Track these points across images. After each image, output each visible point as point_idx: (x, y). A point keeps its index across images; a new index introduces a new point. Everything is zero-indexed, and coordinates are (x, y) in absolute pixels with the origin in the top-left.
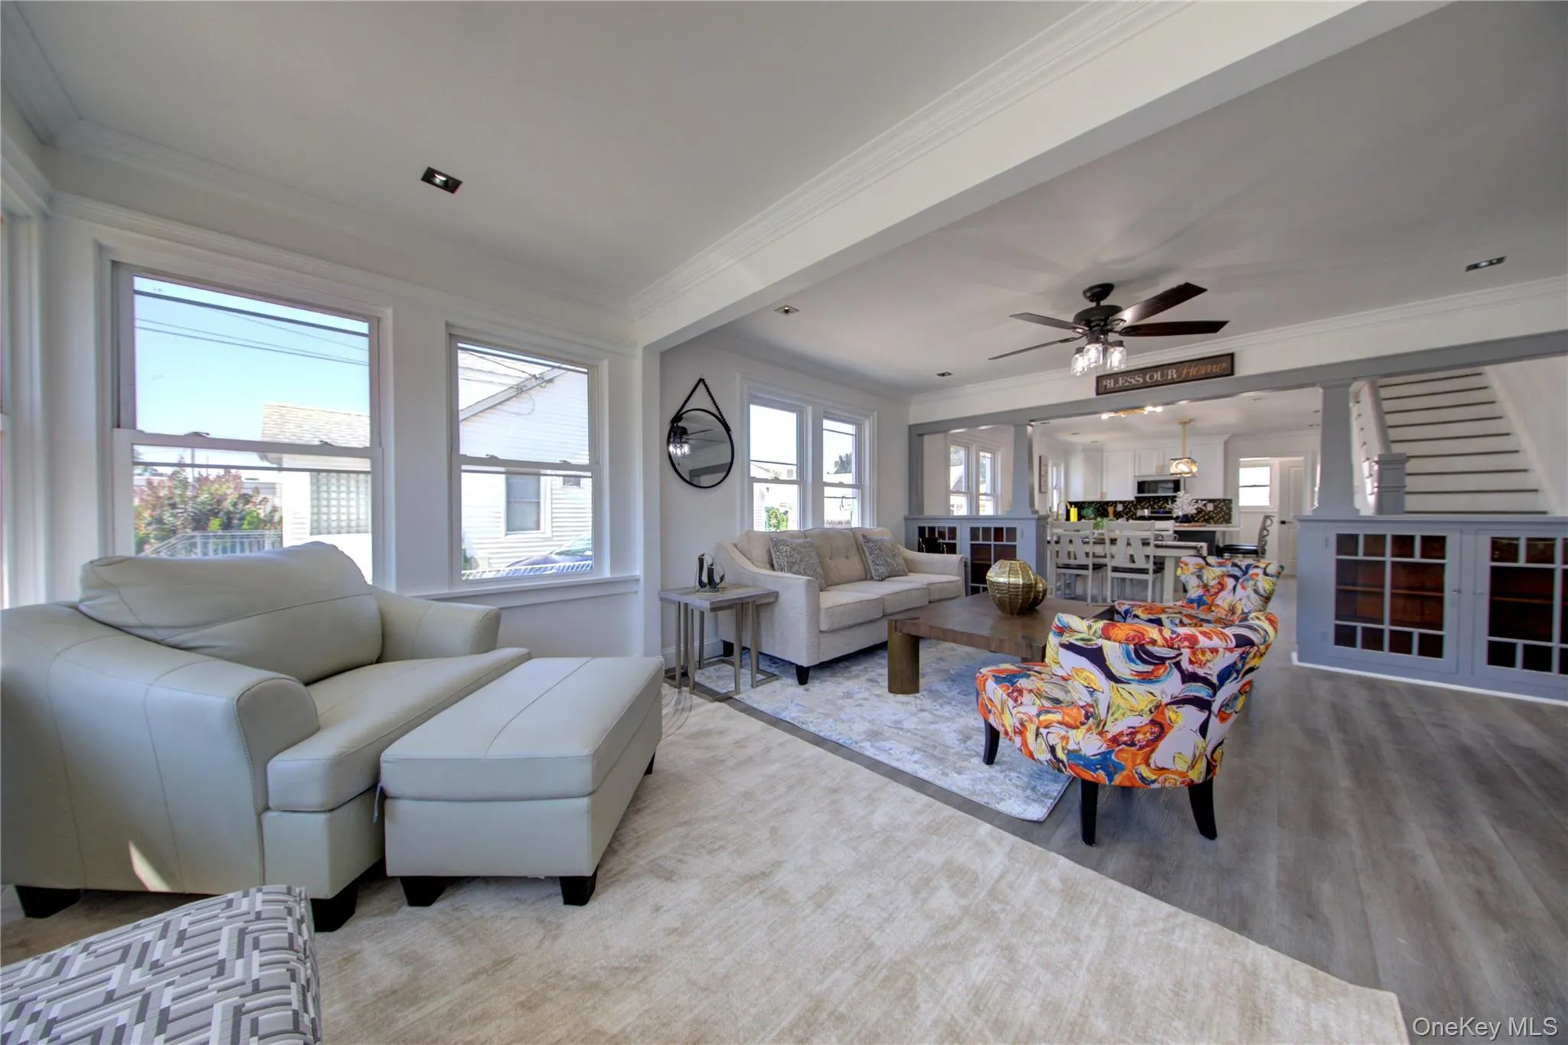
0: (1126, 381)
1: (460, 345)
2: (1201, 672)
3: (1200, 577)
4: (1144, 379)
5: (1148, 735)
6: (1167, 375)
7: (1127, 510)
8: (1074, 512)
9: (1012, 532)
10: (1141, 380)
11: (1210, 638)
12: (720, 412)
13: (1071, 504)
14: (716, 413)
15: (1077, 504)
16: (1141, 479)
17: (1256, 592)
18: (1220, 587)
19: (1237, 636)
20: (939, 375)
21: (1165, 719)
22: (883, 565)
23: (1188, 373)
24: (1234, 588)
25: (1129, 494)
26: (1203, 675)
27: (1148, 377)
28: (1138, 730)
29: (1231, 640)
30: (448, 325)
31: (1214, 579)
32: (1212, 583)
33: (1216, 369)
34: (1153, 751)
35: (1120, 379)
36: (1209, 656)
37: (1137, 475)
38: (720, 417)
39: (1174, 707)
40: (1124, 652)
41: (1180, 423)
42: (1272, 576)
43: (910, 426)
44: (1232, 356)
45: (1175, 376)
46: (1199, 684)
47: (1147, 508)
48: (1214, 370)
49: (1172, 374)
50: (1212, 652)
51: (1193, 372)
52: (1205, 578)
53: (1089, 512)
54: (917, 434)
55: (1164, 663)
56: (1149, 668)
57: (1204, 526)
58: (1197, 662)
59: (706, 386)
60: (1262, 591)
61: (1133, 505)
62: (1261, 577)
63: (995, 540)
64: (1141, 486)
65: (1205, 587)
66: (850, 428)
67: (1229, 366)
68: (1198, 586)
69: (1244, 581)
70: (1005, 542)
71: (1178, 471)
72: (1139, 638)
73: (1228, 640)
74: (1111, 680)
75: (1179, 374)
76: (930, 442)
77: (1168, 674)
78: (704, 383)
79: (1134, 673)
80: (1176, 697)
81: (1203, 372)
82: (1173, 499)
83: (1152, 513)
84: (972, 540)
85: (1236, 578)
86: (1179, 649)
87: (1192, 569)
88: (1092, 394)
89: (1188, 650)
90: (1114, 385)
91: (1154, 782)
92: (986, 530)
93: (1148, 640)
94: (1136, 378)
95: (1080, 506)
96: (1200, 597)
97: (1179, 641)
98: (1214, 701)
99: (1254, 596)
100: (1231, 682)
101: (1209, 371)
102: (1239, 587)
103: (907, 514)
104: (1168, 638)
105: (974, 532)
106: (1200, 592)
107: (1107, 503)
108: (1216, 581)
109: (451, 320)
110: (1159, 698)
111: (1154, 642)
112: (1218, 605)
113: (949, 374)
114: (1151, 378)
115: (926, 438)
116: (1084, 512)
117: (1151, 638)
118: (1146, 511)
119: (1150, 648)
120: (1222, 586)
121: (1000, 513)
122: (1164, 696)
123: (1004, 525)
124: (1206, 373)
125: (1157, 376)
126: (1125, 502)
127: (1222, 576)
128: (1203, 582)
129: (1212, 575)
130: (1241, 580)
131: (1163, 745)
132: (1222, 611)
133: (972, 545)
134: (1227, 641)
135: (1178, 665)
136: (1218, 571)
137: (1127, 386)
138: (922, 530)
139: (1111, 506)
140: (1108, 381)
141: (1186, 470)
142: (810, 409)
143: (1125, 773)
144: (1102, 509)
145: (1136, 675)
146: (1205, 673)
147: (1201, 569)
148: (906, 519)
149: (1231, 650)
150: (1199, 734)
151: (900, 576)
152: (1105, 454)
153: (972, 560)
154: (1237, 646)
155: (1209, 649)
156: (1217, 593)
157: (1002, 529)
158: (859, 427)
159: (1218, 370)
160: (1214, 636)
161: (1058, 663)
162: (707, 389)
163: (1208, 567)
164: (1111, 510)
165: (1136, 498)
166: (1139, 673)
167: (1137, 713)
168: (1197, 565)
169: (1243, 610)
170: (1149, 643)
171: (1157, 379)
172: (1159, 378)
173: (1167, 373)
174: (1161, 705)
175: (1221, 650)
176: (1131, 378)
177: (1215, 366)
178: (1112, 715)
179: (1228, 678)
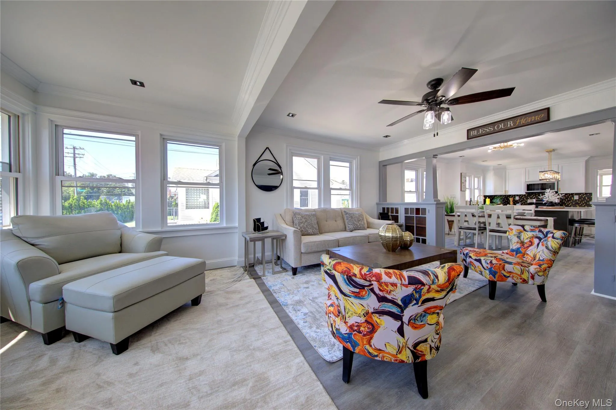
0: (484, 130)
1: (168, 142)
2: (389, 297)
3: (519, 237)
4: (494, 128)
5: (366, 328)
6: (508, 125)
7: (522, 200)
8: (488, 200)
9: (424, 210)
10: (492, 129)
11: (390, 277)
12: (276, 160)
13: (485, 197)
14: (275, 161)
15: (489, 197)
16: (528, 183)
17: (547, 248)
18: (530, 244)
19: (409, 277)
20: (384, 137)
21: (373, 321)
22: (352, 224)
23: (520, 122)
24: (538, 245)
25: (522, 191)
26: (391, 299)
27: (496, 127)
28: (360, 324)
29: (405, 280)
30: (161, 135)
31: (527, 239)
32: (526, 241)
33: (537, 118)
34: (371, 338)
35: (480, 130)
36: (390, 288)
37: (526, 181)
38: (276, 163)
39: (377, 315)
40: (343, 279)
41: (547, 152)
42: (557, 239)
43: (380, 162)
44: (548, 109)
45: (512, 125)
46: (390, 304)
47: (534, 198)
48: (536, 119)
49: (510, 124)
50: (392, 286)
51: (523, 121)
52: (522, 239)
53: (498, 201)
54: (383, 166)
55: (364, 288)
56: (357, 290)
57: (564, 208)
58: (384, 291)
59: (269, 150)
60: (550, 248)
61: (525, 197)
62: (550, 239)
63: (416, 214)
64: (529, 187)
65: (522, 243)
66: (347, 164)
67: (546, 115)
68: (518, 242)
69: (543, 241)
70: (420, 216)
71: (544, 178)
72: (348, 272)
73: (403, 279)
74: (342, 294)
75: (515, 123)
76: (390, 169)
77: (368, 295)
78: (269, 149)
79: (351, 292)
80: (376, 310)
81: (529, 121)
82: (543, 194)
83: (537, 201)
84: (405, 214)
85: (540, 239)
86: (370, 281)
87: (514, 232)
88: (465, 139)
89: (376, 283)
90: (477, 133)
91: (377, 356)
92: (412, 209)
93: (352, 274)
94: (489, 128)
95: (492, 198)
96: (518, 249)
97: (370, 276)
98: (403, 316)
99: (546, 251)
100: (412, 306)
101: (533, 120)
102: (541, 244)
103: (378, 201)
104: (363, 274)
105: (406, 210)
106: (518, 245)
107: (510, 196)
108: (528, 240)
109: (162, 133)
110: (367, 309)
111: (355, 275)
112: (527, 254)
113: (389, 136)
114: (498, 127)
115: (388, 167)
116: (494, 201)
117: (354, 273)
118: (534, 200)
119: (354, 278)
120: (531, 243)
121: (420, 201)
122: (369, 307)
123: (420, 207)
124: (531, 121)
125: (502, 126)
126: (520, 195)
127: (532, 237)
128: (520, 240)
129: (526, 236)
130: (542, 241)
131: (376, 335)
132: (529, 257)
133: (405, 216)
134: (401, 280)
135: (372, 290)
136: (530, 234)
137: (484, 133)
138: (384, 209)
139: (512, 197)
140: (474, 132)
141: (551, 177)
142: (322, 157)
143: (360, 347)
144: (506, 200)
145: (352, 293)
146: (392, 298)
147: (520, 233)
148: (377, 204)
149: (406, 286)
150: (397, 333)
151: (361, 230)
152: (507, 171)
153: (405, 224)
154: (409, 284)
155: (390, 283)
156: (528, 247)
157: (419, 208)
158: (351, 163)
159: (539, 119)
160: (393, 276)
161: (325, 281)
162: (270, 151)
163: (525, 232)
164: (511, 199)
165: (526, 193)
166: (353, 292)
167: (358, 315)
168: (518, 230)
169: (539, 258)
170: (353, 275)
171: (501, 127)
172: (503, 127)
173: (508, 123)
174: (368, 313)
175: (399, 285)
176: (486, 129)
177: (537, 117)
178: (347, 314)
179: (409, 303)
